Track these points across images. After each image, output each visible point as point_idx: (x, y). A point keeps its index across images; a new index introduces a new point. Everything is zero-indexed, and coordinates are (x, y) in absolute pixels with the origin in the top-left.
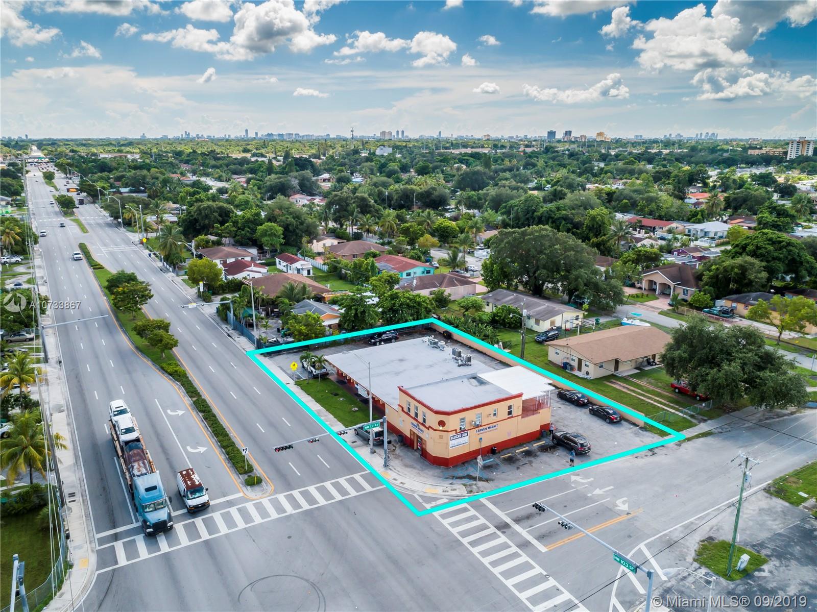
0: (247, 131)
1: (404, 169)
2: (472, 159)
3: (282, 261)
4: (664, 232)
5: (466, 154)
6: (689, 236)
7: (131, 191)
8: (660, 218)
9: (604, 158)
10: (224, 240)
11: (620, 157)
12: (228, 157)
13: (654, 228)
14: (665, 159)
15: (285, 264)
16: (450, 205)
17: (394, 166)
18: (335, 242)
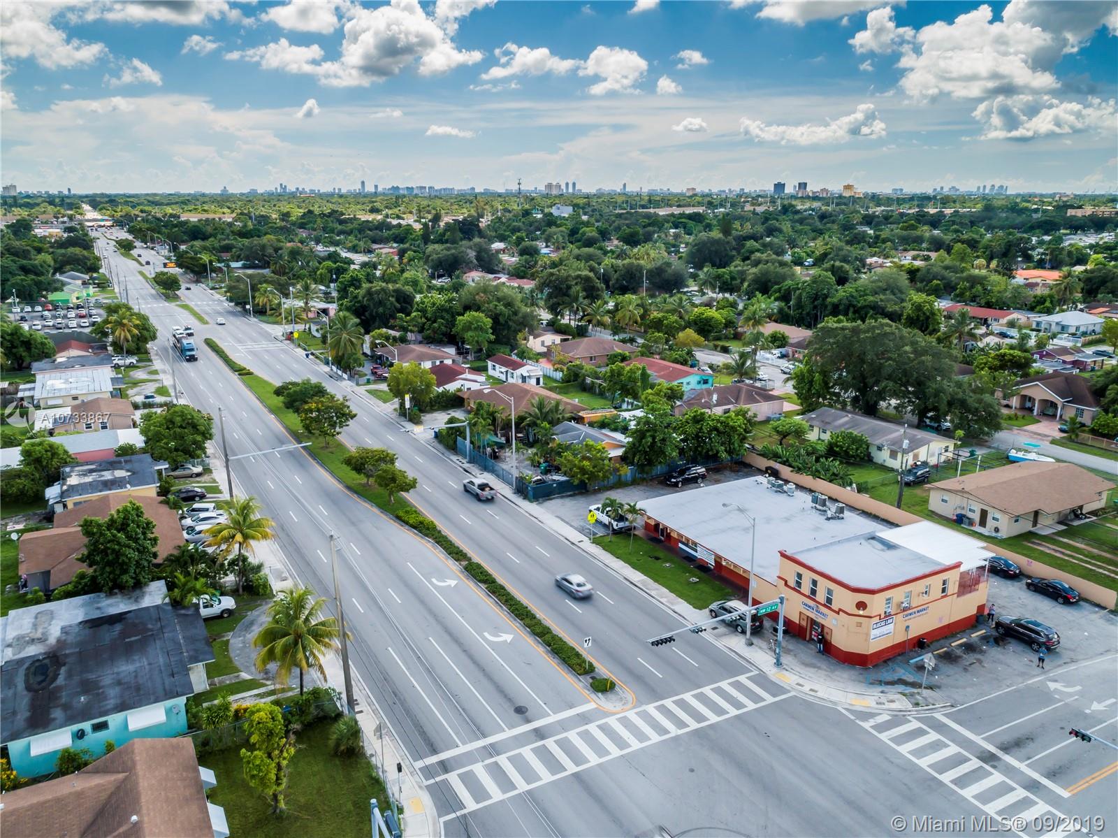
0: (363, 183)
1: (604, 235)
2: (691, 223)
3: (497, 366)
4: (1002, 325)
5: (682, 215)
6: (1039, 331)
7: (244, 267)
8: (989, 305)
9: (869, 220)
10: (410, 336)
11: (891, 220)
12: (355, 218)
13: (986, 320)
14: (954, 223)
15: (504, 369)
16: (688, 287)
17: (591, 232)
18: (557, 339)
